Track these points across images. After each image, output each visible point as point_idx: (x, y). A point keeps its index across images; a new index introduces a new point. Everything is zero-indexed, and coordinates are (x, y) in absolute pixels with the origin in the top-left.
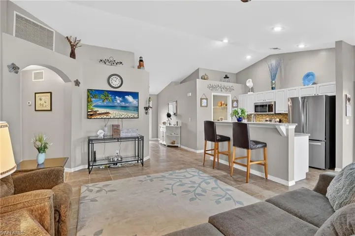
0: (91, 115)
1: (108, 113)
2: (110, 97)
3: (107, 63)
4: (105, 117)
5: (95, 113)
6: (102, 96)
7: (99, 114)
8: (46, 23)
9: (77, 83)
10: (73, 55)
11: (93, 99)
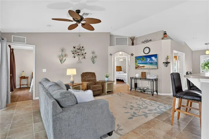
0: (137, 67)
1: (144, 66)
2: (145, 59)
3: (145, 42)
4: (143, 68)
5: (139, 67)
6: (141, 59)
7: (140, 67)
8: (125, 36)
9: (132, 55)
10: (133, 44)
11: (137, 61)
